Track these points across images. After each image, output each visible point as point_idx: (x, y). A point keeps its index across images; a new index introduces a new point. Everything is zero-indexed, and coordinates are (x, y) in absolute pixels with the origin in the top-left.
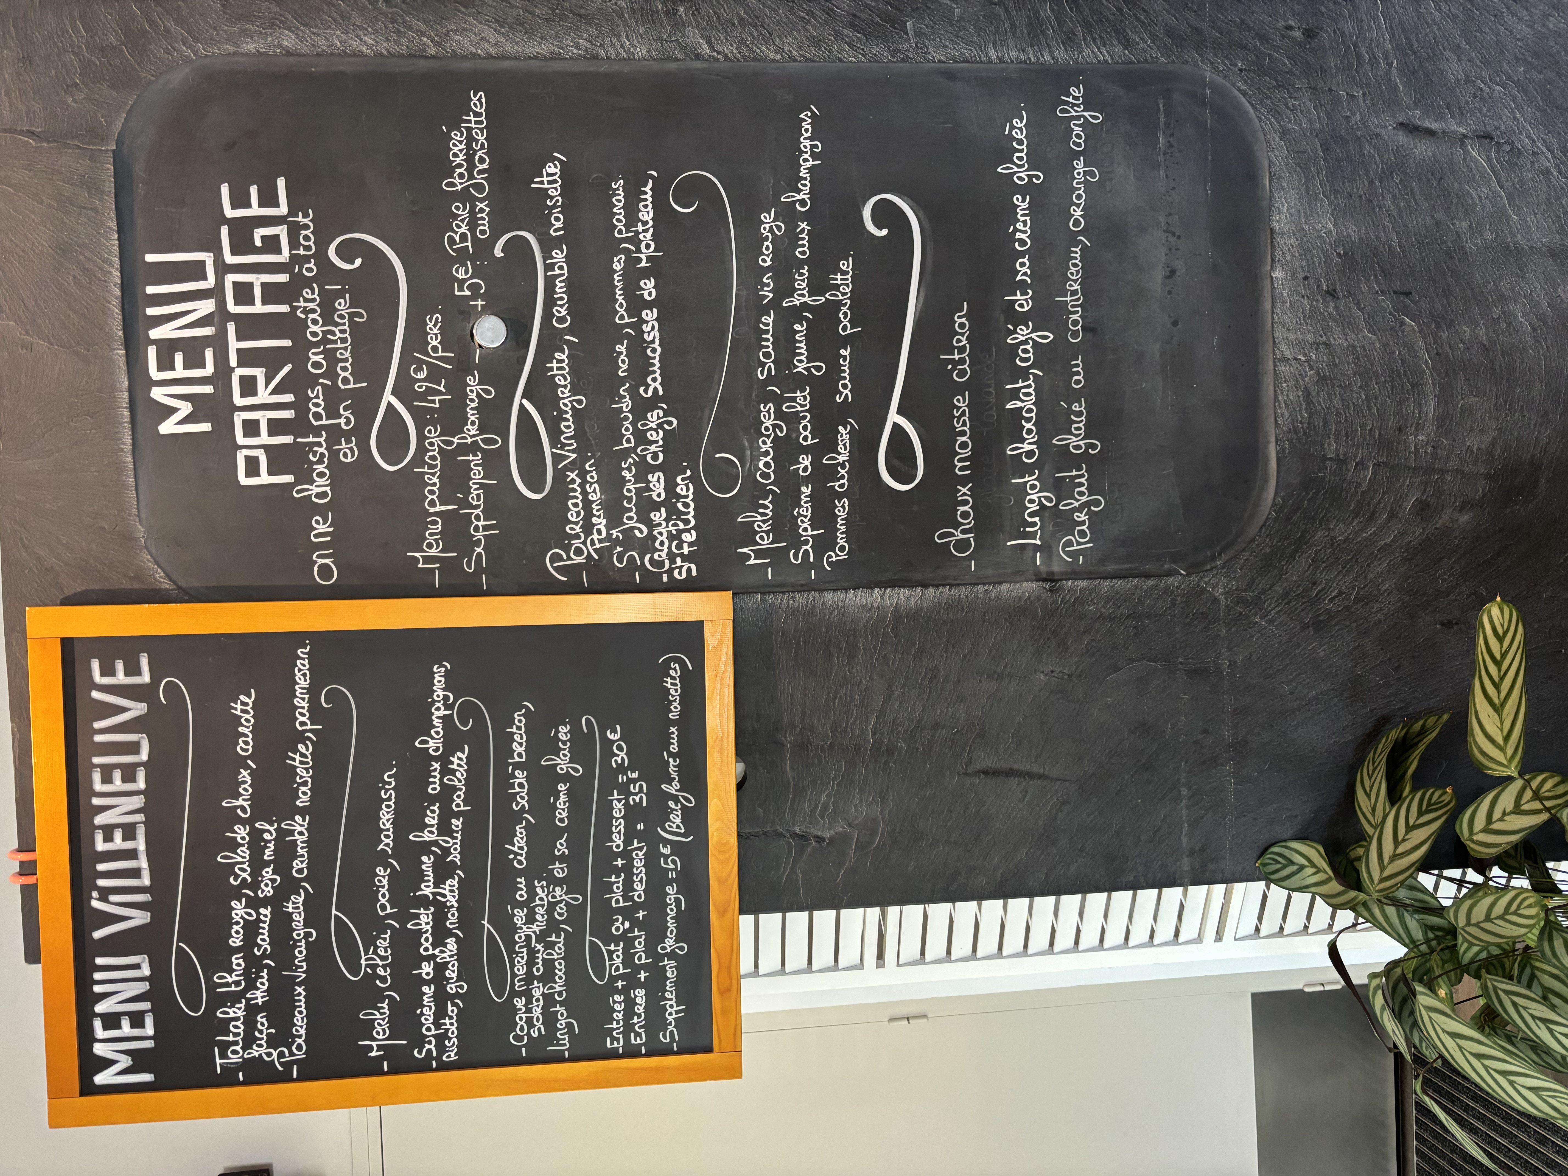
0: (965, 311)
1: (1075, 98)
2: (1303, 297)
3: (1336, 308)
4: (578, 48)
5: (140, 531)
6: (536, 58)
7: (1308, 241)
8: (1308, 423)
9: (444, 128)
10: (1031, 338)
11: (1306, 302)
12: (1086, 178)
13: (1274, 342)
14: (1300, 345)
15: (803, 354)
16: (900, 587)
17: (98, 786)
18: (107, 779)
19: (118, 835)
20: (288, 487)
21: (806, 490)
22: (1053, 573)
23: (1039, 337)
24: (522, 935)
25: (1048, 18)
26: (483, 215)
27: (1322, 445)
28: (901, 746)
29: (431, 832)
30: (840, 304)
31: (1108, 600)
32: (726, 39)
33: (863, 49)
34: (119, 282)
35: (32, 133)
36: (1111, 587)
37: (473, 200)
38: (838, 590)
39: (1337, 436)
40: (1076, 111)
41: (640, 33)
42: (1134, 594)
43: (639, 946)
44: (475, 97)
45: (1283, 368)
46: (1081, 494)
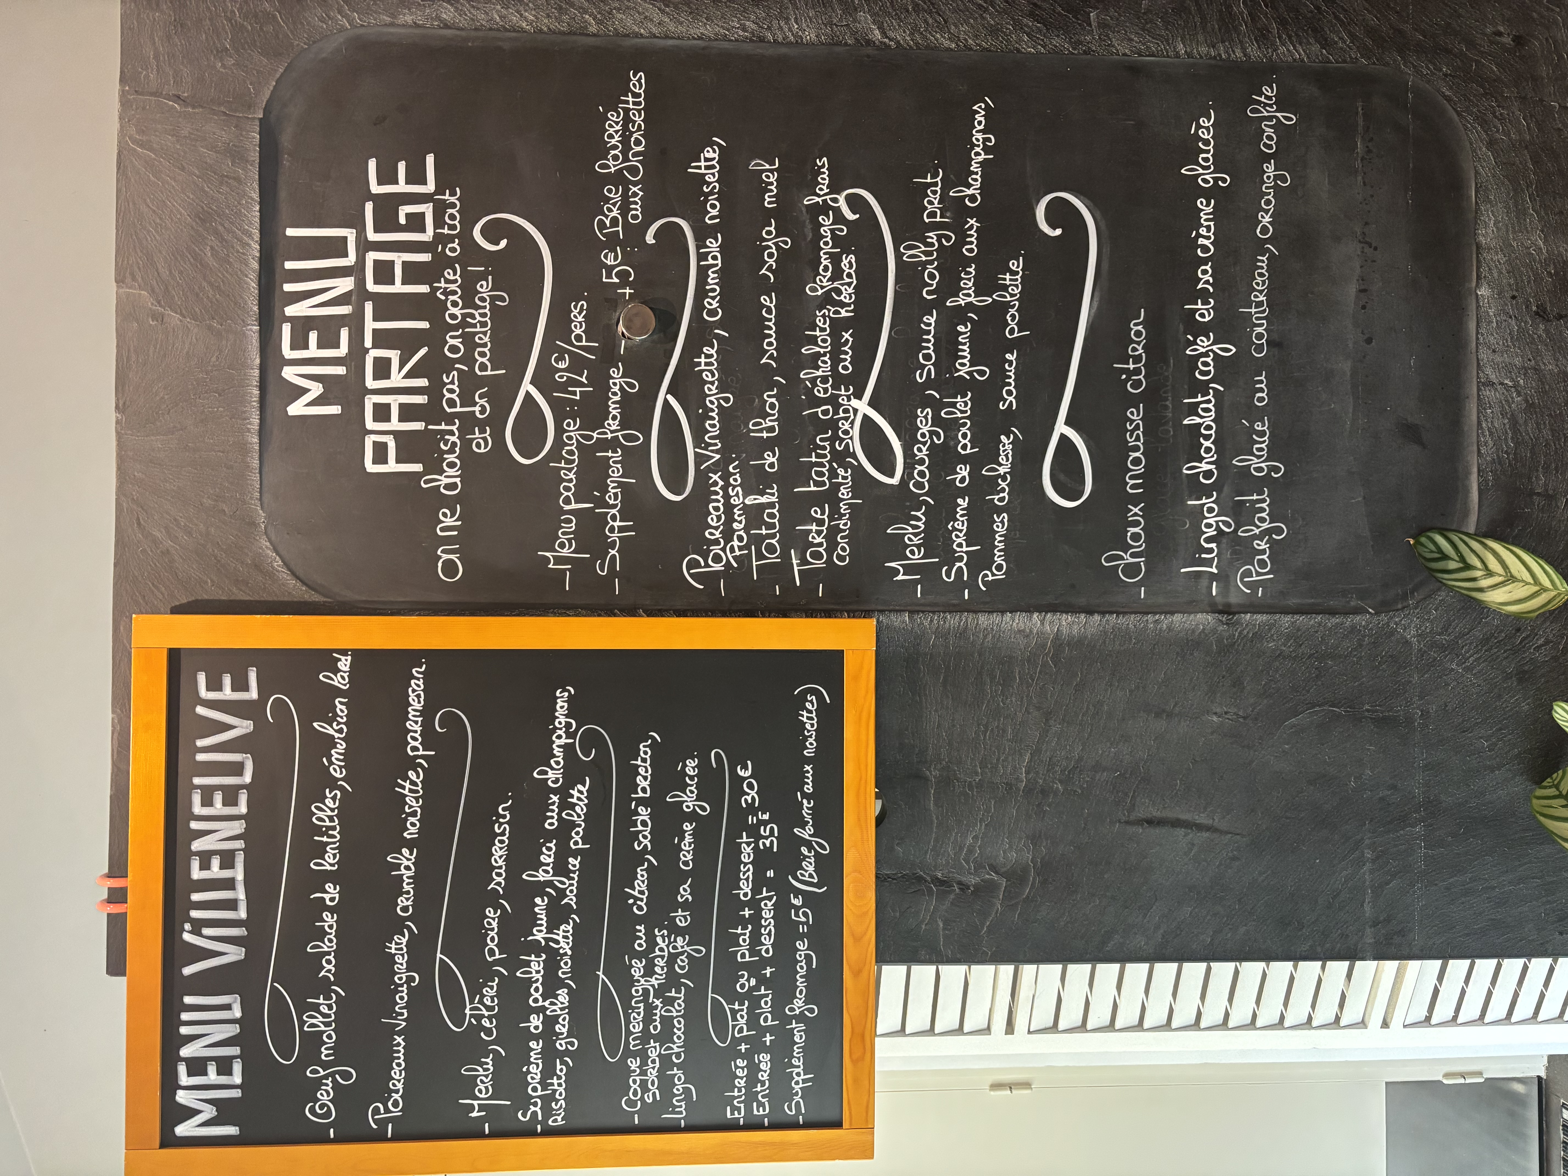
0: (1142, 319)
1: (1267, 97)
2: (1511, 317)
3: (1546, 331)
4: (744, 29)
5: (261, 516)
6: (700, 38)
7: (1517, 258)
8: (1515, 454)
9: (600, 108)
10: (1212, 350)
11: (1513, 322)
12: (1276, 183)
13: (1478, 364)
14: (1508, 369)
15: (965, 357)
16: (1062, 612)
17: (198, 809)
18: (207, 801)
19: (215, 862)
20: (417, 476)
21: (963, 503)
22: (1229, 605)
23: (1221, 349)
24: (640, 988)
25: (1242, 13)
26: (636, 199)
27: (1530, 478)
28: (1057, 788)
29: (547, 872)
30: (1007, 306)
31: (1289, 637)
32: (899, 26)
33: (1043, 40)
34: (258, 255)
35: (178, 97)
36: (1293, 623)
37: (626, 183)
38: (993, 612)
39: (1546, 468)
40: (1268, 111)
41: (809, 17)
42: (1317, 632)
43: (766, 1005)
44: (635, 77)
45: (1487, 392)
46: (1262, 520)
